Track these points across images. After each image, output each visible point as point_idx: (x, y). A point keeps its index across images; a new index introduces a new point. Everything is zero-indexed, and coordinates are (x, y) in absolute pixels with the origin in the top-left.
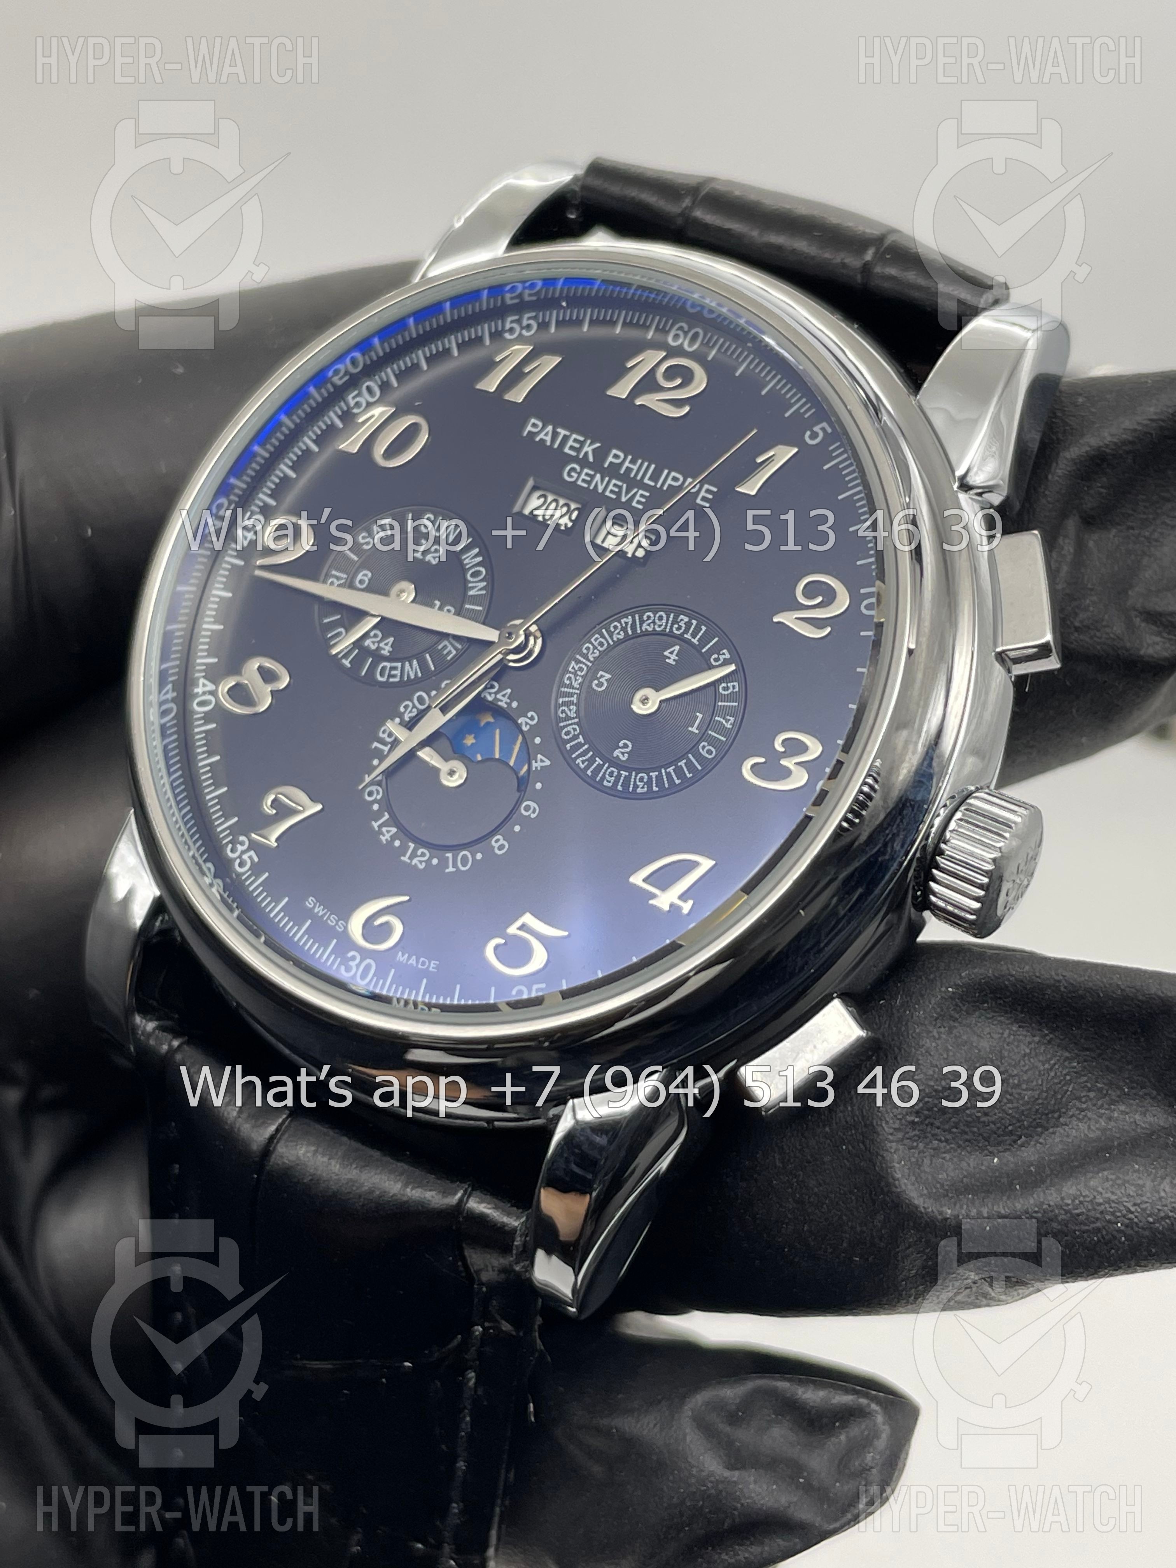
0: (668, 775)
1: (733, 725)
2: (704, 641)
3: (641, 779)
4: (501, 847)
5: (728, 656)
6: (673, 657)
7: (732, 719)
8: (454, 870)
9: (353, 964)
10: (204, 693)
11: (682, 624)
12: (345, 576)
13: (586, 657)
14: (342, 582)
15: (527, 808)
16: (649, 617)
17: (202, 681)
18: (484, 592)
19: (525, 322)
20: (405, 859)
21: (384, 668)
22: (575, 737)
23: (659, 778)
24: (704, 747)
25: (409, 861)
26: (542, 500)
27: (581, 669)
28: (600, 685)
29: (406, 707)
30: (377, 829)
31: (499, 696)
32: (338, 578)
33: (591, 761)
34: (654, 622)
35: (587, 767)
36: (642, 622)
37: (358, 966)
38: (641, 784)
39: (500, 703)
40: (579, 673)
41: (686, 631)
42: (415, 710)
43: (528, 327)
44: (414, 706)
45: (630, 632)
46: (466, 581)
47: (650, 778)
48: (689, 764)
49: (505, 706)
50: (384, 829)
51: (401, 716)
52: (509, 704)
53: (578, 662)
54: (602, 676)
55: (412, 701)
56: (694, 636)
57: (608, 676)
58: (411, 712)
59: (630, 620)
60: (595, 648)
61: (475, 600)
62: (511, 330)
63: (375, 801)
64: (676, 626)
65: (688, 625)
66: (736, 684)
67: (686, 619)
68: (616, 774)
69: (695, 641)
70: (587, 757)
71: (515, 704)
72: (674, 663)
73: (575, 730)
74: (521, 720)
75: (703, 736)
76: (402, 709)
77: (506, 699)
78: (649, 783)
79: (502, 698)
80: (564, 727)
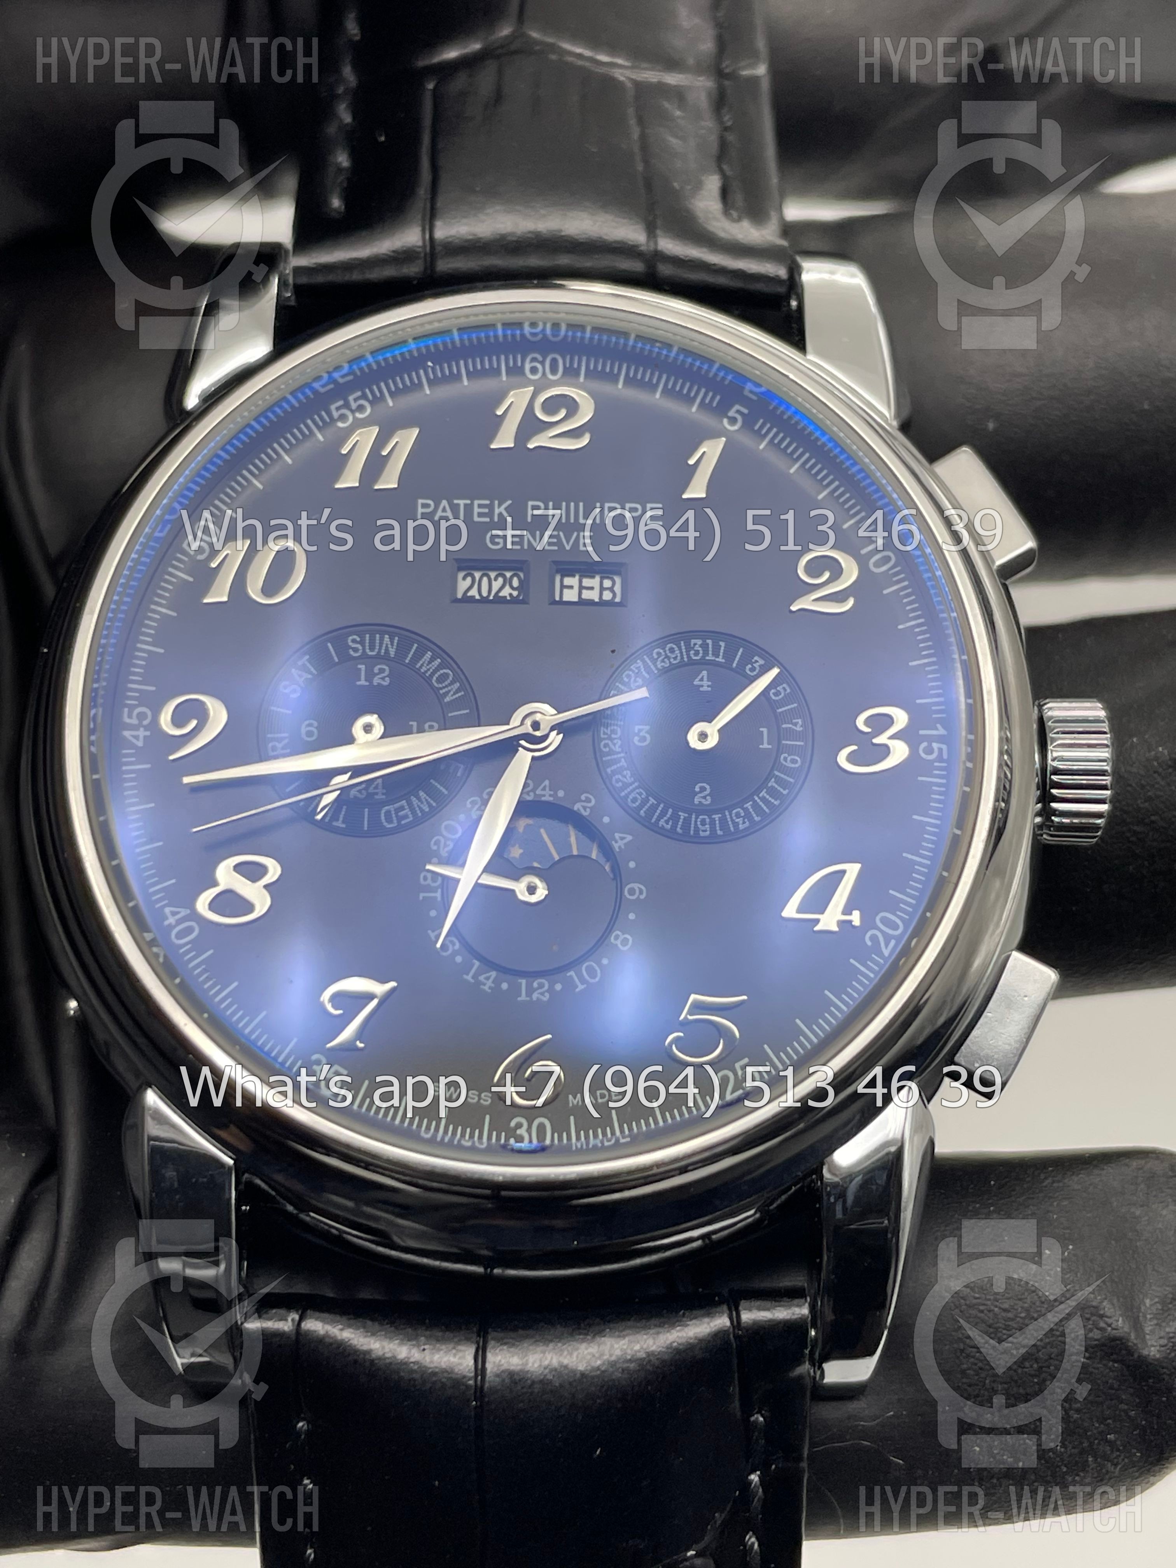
0: (763, 799)
1: (804, 726)
2: (729, 656)
3: (738, 815)
4: (625, 943)
5: (763, 663)
6: (706, 683)
7: (800, 721)
8: (585, 986)
9: (522, 1132)
10: (179, 922)
11: (697, 648)
12: (287, 735)
13: (612, 717)
14: (286, 741)
15: (632, 892)
16: (659, 654)
17: (167, 910)
18: (462, 693)
19: (354, 406)
20: (523, 998)
22: (645, 801)
23: (756, 807)
24: (785, 759)
25: (528, 999)
26: (469, 579)
27: (614, 732)
28: (642, 739)
29: (437, 843)
31: (538, 792)
32: (279, 740)
33: (675, 818)
34: (667, 657)
35: (674, 826)
36: (654, 661)
37: (529, 1130)
38: (740, 820)
39: (543, 799)
40: (613, 736)
41: (706, 653)
42: (448, 842)
43: (361, 408)
44: (446, 839)
45: (647, 676)
46: (436, 690)
47: (746, 810)
48: (780, 781)
49: (551, 799)
50: (482, 978)
52: (555, 795)
53: (607, 726)
54: (640, 730)
55: (440, 834)
56: (716, 654)
57: (647, 727)
59: (640, 663)
61: (456, 704)
62: (343, 418)
63: (455, 954)
64: (692, 652)
65: (705, 646)
66: (785, 685)
67: (699, 642)
68: (708, 820)
69: (720, 659)
70: (668, 816)
71: (561, 794)
72: (710, 689)
73: (640, 794)
74: (577, 807)
75: (780, 749)
77: (548, 792)
78: (748, 815)
79: (543, 793)
80: (627, 796)
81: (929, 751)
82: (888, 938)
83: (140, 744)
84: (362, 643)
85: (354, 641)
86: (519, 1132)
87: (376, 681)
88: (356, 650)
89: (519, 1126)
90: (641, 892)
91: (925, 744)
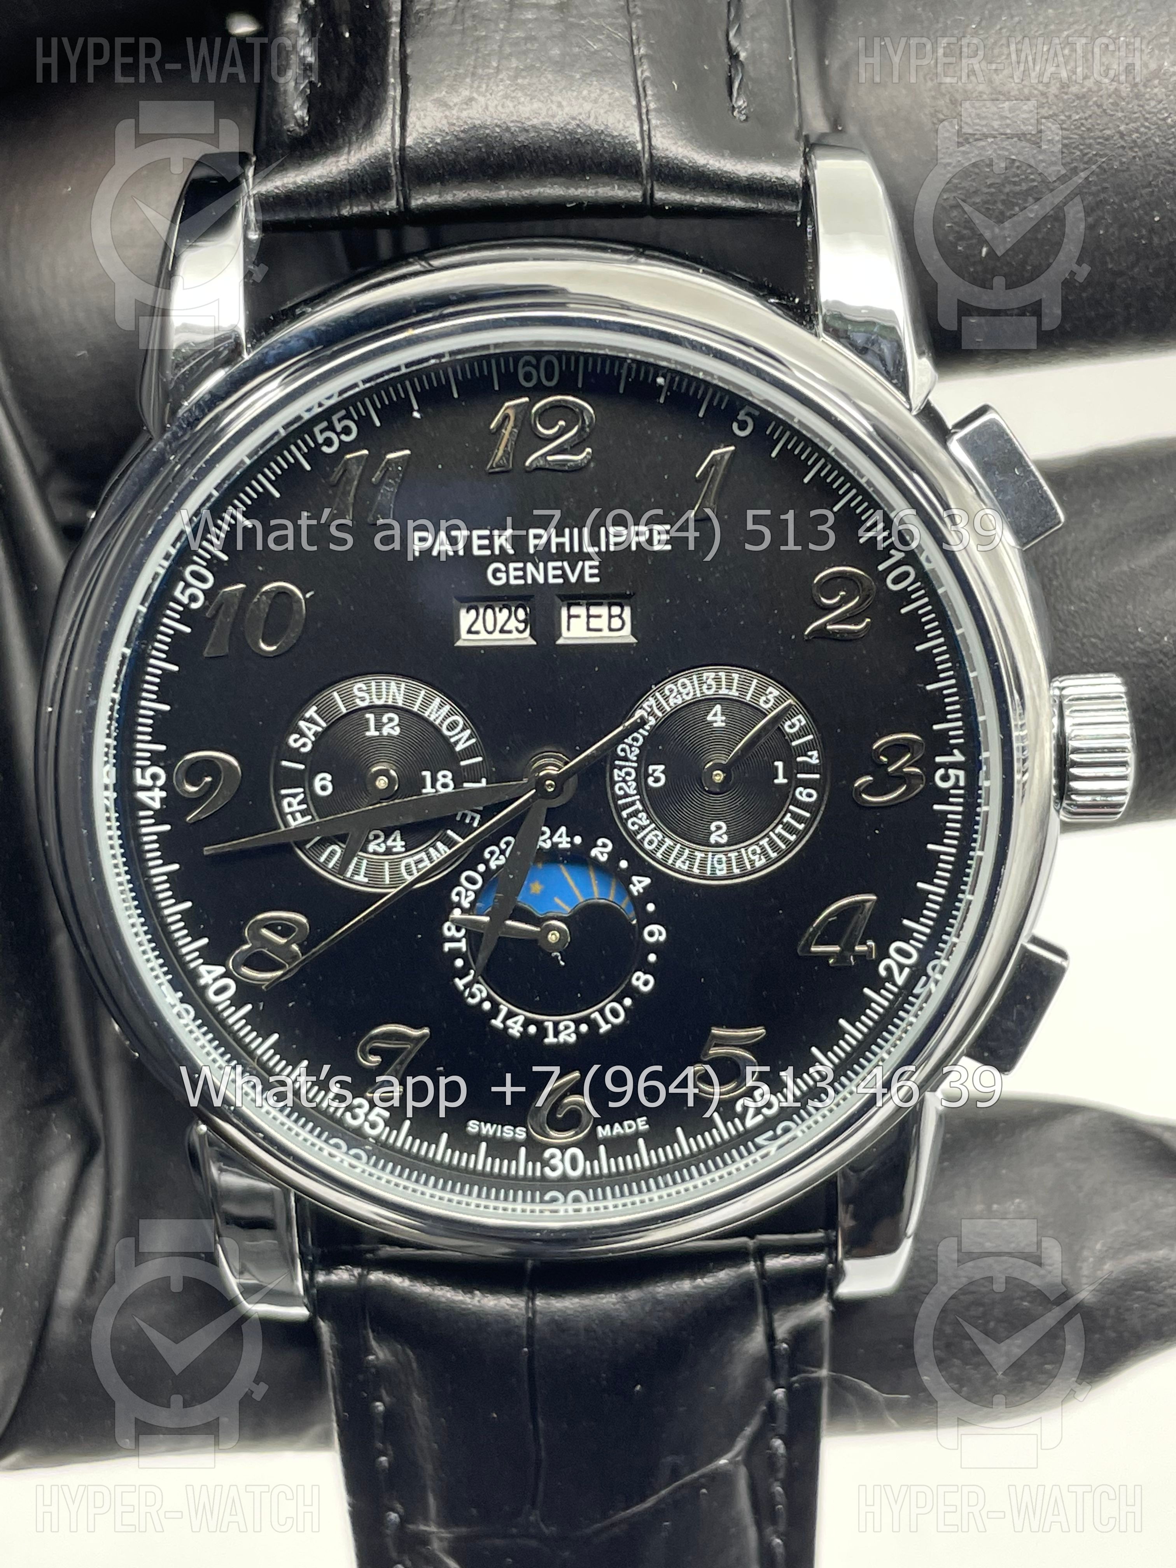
0: (779, 836)
1: (819, 758)
2: (743, 690)
3: (754, 853)
4: (646, 983)
5: (776, 693)
6: (720, 718)
7: (815, 753)
8: (609, 1026)
9: (556, 1161)
10: (215, 980)
11: (710, 682)
12: (301, 790)
13: (626, 759)
14: (302, 796)
15: (651, 934)
16: (671, 691)
17: (203, 969)
18: (473, 741)
19: (339, 428)
20: (550, 1040)
21: (408, 867)
22: (661, 843)
23: (772, 843)
24: (801, 793)
25: (555, 1040)
26: (473, 612)
27: (628, 774)
28: (657, 780)
29: (458, 894)
30: (501, 1026)
31: (556, 839)
32: (294, 796)
33: (692, 858)
34: (680, 693)
35: (691, 867)
36: (666, 699)
37: (562, 1160)
38: (756, 857)
39: (560, 846)
40: (628, 778)
41: (719, 687)
42: (469, 893)
43: (347, 431)
44: (467, 890)
45: (660, 714)
46: (446, 739)
47: (762, 848)
48: (795, 816)
49: (569, 846)
50: (509, 1022)
51: (459, 905)
52: (572, 843)
53: (621, 768)
54: (654, 771)
55: (460, 885)
56: (729, 688)
57: (662, 767)
58: (466, 897)
59: (652, 701)
60: (631, 746)
61: (469, 753)
62: (329, 442)
63: (482, 1001)
64: (705, 687)
65: (717, 680)
66: (800, 717)
67: (712, 675)
68: (724, 859)
69: (734, 693)
70: (685, 856)
71: (578, 840)
72: (723, 724)
73: (656, 836)
74: (594, 853)
75: (794, 783)
76: (455, 899)
77: (565, 839)
78: (764, 852)
79: (560, 840)
80: (643, 838)
81: (945, 778)
82: (901, 967)
83: (157, 805)
84: (369, 691)
85: (360, 690)
86: (553, 1162)
87: (386, 731)
88: (363, 699)
89: (553, 1156)
90: (660, 934)
91: (941, 772)
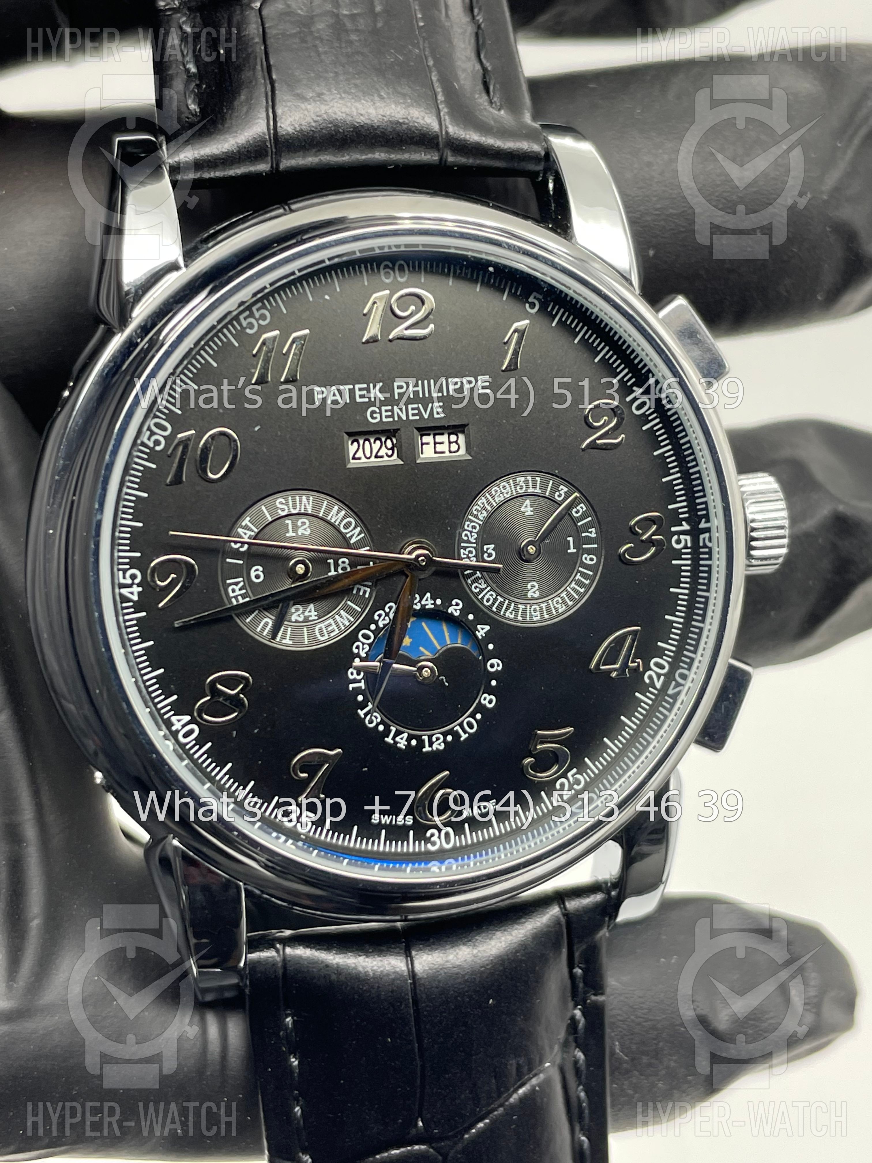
0: (573, 589)
1: (596, 533)
2: (544, 487)
3: (557, 603)
4: (490, 702)
5: (566, 489)
6: (529, 509)
7: (593, 530)
8: (467, 735)
9: (435, 839)
10: (184, 726)
11: (522, 484)
12: (241, 579)
13: (468, 542)
14: (242, 584)
15: (492, 666)
16: (496, 491)
17: (174, 719)
18: (363, 535)
19: (257, 315)
20: (427, 749)
21: (320, 630)
22: (495, 600)
23: (569, 595)
24: (586, 559)
25: (430, 749)
26: (355, 444)
27: (470, 552)
28: (490, 555)
29: (357, 647)
30: (392, 742)
31: (423, 602)
32: (236, 584)
33: (516, 610)
34: (502, 493)
35: (516, 615)
36: (493, 497)
37: (439, 837)
38: (559, 606)
39: (427, 607)
40: (470, 555)
41: (528, 487)
42: (365, 646)
43: (263, 317)
44: (363, 644)
45: (489, 508)
46: (343, 535)
48: (583, 575)
49: (433, 606)
50: (398, 739)
51: (358, 655)
52: (435, 604)
53: (465, 548)
54: (488, 549)
55: (359, 640)
56: (534, 487)
57: (493, 546)
58: (363, 649)
59: (483, 500)
60: (471, 532)
61: (360, 544)
63: (378, 724)
64: (518, 487)
65: (526, 482)
66: (582, 505)
67: (523, 479)
68: (538, 609)
69: (538, 491)
70: (511, 609)
71: (439, 602)
72: (532, 513)
73: (492, 595)
74: (450, 610)
75: (581, 551)
76: (355, 651)
77: (431, 602)
78: (564, 602)
79: (426, 602)
80: (483, 598)
81: (678, 542)
82: (659, 676)
83: (135, 598)
84: (287, 504)
85: (281, 503)
86: (433, 839)
87: (300, 532)
88: (283, 510)
89: (432, 835)
90: (498, 665)
91: (675, 537)
